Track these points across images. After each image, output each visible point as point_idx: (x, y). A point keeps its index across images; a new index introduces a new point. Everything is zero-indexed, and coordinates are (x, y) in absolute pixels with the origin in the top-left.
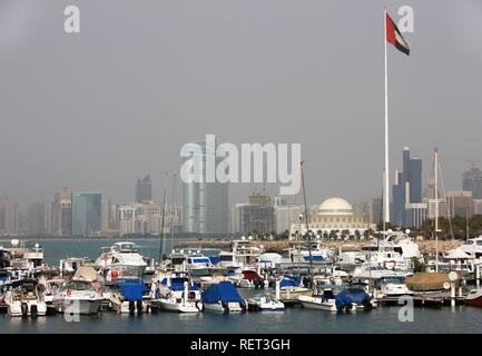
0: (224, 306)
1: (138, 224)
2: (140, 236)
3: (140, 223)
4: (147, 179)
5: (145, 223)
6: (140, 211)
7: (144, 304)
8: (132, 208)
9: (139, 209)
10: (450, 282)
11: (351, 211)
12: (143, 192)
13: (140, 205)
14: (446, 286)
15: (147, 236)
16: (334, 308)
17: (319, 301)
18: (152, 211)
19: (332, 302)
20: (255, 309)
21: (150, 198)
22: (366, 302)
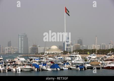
0: (56, 69)
1: (8, 51)
2: (9, 54)
3: (9, 51)
4: (10, 42)
5: (10, 51)
6: (9, 49)
7: (40, 69)
8: (7, 48)
9: (9, 48)
10: (100, 63)
11: (57, 48)
12: (9, 44)
13: (9, 47)
14: (100, 64)
15: (11, 54)
16: (79, 69)
17: (75, 68)
18: (12, 48)
19: (79, 68)
20: (62, 70)
21: (11, 46)
22: (85, 68)
